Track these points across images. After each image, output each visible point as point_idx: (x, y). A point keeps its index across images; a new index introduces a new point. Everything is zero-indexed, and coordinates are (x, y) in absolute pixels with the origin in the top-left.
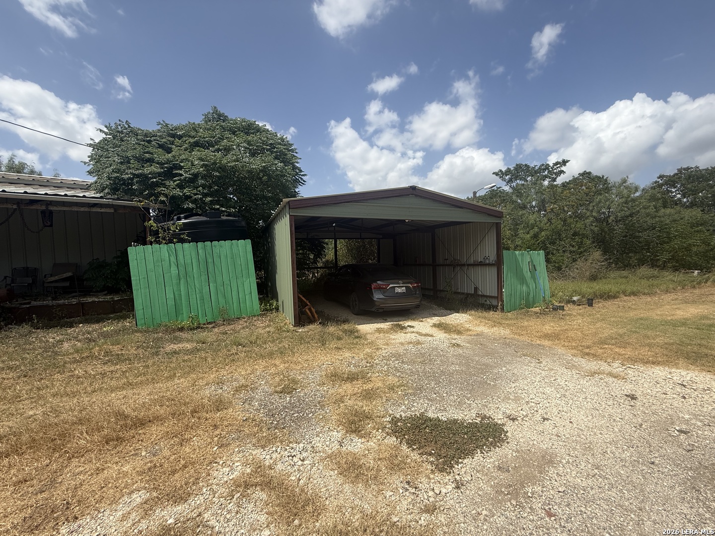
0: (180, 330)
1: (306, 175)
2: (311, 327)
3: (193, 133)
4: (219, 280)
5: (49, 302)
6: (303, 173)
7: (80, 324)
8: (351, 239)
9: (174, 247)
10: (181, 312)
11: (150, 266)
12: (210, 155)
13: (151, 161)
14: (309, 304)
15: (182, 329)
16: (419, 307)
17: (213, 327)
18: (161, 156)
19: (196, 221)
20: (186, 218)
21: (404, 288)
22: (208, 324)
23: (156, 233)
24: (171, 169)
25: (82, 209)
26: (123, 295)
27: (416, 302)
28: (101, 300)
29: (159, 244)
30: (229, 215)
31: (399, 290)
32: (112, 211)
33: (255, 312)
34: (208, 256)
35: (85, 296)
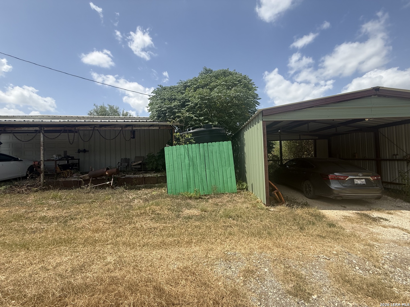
0: (189, 198)
1: (260, 99)
2: (279, 207)
3: (195, 83)
4: (212, 167)
5: (132, 176)
6: (258, 98)
7: (143, 188)
8: (291, 140)
9: (187, 147)
10: (190, 187)
11: (175, 158)
12: (205, 91)
13: (175, 99)
14: (277, 188)
15: (190, 198)
16: (380, 199)
17: (208, 199)
18: (180, 96)
19: (199, 131)
20: (193, 129)
21: (364, 180)
22: (205, 195)
23: (178, 140)
24: (184, 102)
25: (146, 128)
26: (162, 174)
27: (378, 194)
28: (152, 176)
29: (180, 145)
30: (215, 126)
31: (359, 182)
32: (158, 128)
33: (234, 190)
34: (205, 152)
35: (146, 173)
